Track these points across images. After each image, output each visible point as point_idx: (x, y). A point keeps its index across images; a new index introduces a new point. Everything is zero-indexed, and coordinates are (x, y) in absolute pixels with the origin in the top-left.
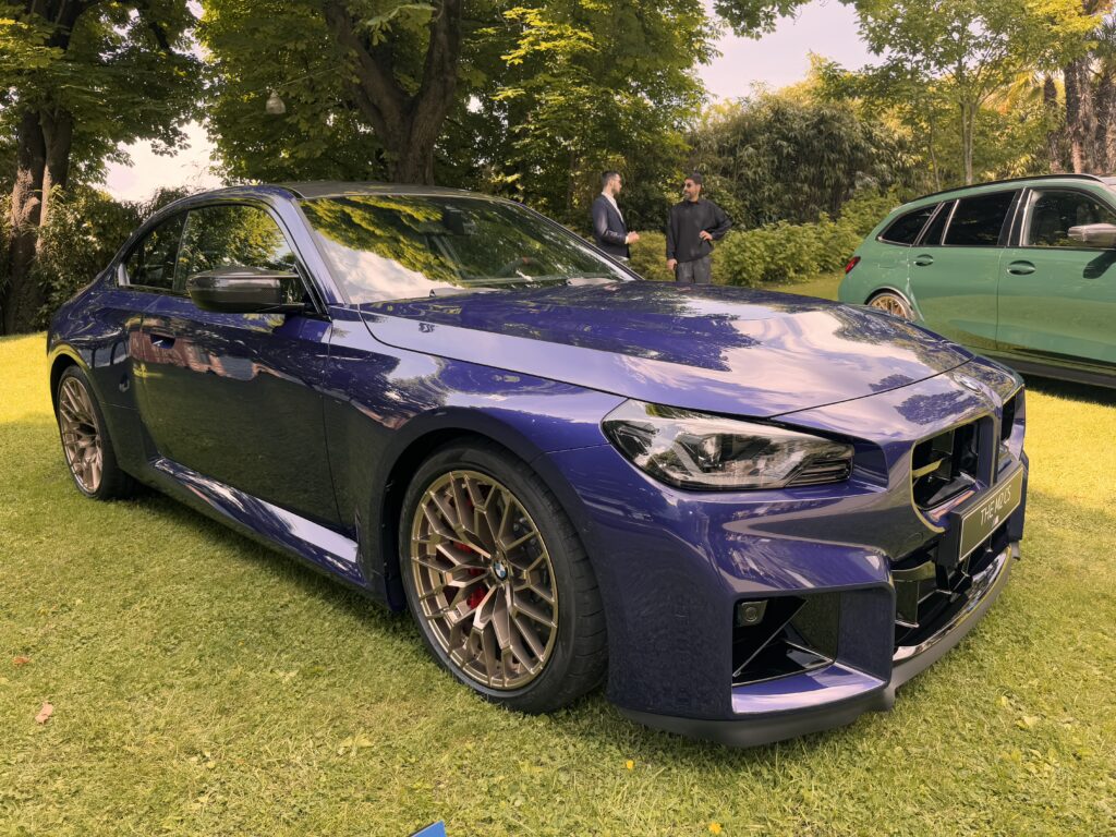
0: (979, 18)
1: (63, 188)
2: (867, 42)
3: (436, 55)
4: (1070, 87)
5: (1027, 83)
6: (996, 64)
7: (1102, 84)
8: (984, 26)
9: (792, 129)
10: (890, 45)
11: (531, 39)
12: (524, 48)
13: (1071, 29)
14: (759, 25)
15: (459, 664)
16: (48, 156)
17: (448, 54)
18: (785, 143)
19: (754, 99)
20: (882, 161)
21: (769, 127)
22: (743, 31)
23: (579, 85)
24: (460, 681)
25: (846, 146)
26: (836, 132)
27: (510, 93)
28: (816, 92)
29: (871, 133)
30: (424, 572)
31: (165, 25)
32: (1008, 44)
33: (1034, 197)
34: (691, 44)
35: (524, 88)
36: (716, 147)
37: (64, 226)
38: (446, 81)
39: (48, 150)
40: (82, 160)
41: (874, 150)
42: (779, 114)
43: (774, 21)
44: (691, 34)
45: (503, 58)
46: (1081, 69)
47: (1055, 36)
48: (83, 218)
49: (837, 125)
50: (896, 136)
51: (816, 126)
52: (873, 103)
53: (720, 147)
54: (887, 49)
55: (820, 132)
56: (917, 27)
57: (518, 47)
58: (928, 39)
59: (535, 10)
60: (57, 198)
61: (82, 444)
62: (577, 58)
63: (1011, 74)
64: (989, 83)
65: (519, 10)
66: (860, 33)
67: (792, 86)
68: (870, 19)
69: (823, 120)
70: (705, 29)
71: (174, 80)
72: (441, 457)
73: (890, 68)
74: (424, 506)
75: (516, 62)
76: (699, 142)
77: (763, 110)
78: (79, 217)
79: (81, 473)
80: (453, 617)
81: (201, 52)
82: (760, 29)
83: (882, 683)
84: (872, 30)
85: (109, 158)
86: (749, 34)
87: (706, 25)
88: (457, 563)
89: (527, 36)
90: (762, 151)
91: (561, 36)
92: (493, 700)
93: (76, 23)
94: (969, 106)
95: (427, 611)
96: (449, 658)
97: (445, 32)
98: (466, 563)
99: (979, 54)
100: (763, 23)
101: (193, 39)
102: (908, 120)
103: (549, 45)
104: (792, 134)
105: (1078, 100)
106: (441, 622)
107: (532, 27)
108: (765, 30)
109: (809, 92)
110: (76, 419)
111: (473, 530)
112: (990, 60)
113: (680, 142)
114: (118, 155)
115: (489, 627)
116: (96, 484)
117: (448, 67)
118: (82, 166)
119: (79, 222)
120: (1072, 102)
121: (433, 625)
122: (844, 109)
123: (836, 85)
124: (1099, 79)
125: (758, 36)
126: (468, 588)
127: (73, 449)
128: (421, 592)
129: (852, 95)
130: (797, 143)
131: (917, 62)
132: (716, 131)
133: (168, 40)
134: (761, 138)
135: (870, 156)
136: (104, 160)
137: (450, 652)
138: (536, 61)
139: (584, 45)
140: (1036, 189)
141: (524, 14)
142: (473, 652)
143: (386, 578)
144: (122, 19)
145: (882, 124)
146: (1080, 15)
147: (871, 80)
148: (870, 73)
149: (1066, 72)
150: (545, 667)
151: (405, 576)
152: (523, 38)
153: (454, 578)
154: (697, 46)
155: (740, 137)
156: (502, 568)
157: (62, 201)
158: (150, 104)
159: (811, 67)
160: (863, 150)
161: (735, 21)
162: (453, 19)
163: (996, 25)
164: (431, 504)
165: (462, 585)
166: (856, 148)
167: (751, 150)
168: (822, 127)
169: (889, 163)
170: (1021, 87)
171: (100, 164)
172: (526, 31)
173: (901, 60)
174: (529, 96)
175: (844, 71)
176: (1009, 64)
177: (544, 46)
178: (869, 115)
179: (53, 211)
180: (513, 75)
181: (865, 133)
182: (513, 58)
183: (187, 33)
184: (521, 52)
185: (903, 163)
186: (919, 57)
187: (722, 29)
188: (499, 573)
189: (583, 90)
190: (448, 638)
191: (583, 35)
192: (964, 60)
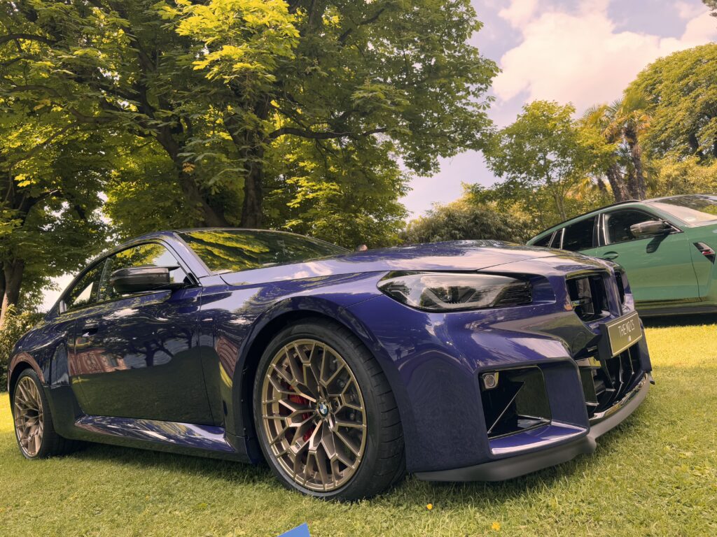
0: (552, 152)
1: (15, 306)
2: (493, 171)
3: (249, 203)
4: (612, 182)
5: (588, 183)
6: (569, 174)
7: (629, 179)
8: (556, 156)
9: (460, 224)
10: (506, 171)
11: (303, 193)
12: (300, 198)
13: (603, 151)
14: (430, 169)
15: (302, 483)
16: (7, 287)
17: (256, 201)
18: (457, 232)
19: (435, 211)
20: (516, 236)
21: (446, 224)
22: (422, 173)
23: (334, 214)
24: (304, 494)
25: (493, 229)
26: (485, 222)
27: (294, 223)
28: (469, 201)
29: (506, 221)
30: (271, 423)
31: (84, 206)
32: (572, 163)
33: (606, 218)
34: (394, 186)
35: (302, 219)
36: (417, 238)
37: (15, 327)
38: (256, 216)
39: (7, 284)
40: (28, 291)
41: (510, 230)
42: (450, 216)
43: (439, 166)
44: (393, 181)
45: (288, 204)
46: (616, 172)
47: (596, 156)
48: (27, 322)
49: (485, 218)
50: (521, 221)
51: (473, 220)
52: (503, 203)
53: (420, 238)
54: (505, 173)
55: (476, 223)
56: (520, 159)
57: (296, 198)
58: (527, 164)
59: (304, 178)
60: (11, 312)
61: (29, 424)
62: (330, 200)
63: (577, 178)
64: (567, 185)
65: (295, 179)
66: (488, 167)
67: (456, 201)
68: (492, 159)
69: (476, 217)
70: (401, 177)
71: (90, 236)
72: (278, 338)
73: (509, 183)
74: (269, 376)
75: (296, 206)
76: (407, 237)
77: (441, 216)
78: (24, 322)
79: (26, 446)
80: (295, 449)
81: (106, 220)
82: (431, 172)
83: (585, 430)
84: (494, 165)
85: (45, 288)
86: (426, 175)
87: (401, 175)
88: (294, 410)
89: (300, 192)
90: (445, 237)
91: (320, 189)
92: (328, 499)
93: (30, 211)
94: (559, 198)
95: (276, 452)
96: (294, 481)
97: (253, 190)
98: (301, 409)
99: (557, 170)
100: (432, 168)
101: (101, 214)
102: (525, 209)
103: (314, 195)
104: (460, 226)
105: (619, 189)
106: (285, 456)
107: (303, 187)
108: (434, 172)
109: (466, 201)
110: (25, 407)
111: (303, 382)
112: (564, 172)
113: (396, 238)
114: (51, 286)
115: (320, 448)
116: (37, 448)
117: (257, 208)
118: (28, 295)
119: (24, 326)
120: (616, 190)
121: (281, 461)
122: (487, 210)
123: (480, 196)
124: (627, 177)
125: (431, 175)
126: (302, 426)
127: (22, 430)
128: (271, 439)
129: (491, 199)
130: (464, 231)
131: (523, 178)
132: (416, 230)
133: (85, 215)
134: (443, 231)
135: (508, 233)
136: (42, 290)
137: (295, 476)
138: (307, 204)
139: (334, 192)
140: (606, 213)
141: (298, 180)
142: (311, 473)
143: (246, 438)
144: (57, 207)
145: (511, 216)
146: (606, 144)
147: (500, 191)
148: (498, 187)
149: (608, 175)
150: (362, 460)
151: (259, 430)
152: (298, 193)
153: (293, 422)
154: (398, 187)
155: (431, 231)
156: (325, 407)
157: (14, 314)
158: (73, 250)
159: (464, 190)
160: (504, 231)
161: (417, 169)
162: (257, 182)
163: (563, 154)
164: (274, 374)
165: (298, 425)
166: (499, 230)
167: (438, 237)
168: (477, 221)
169: (520, 236)
170: (585, 185)
171: (40, 293)
172: (299, 189)
173: (514, 178)
174: (305, 224)
175: (483, 188)
176: (575, 173)
177: (311, 196)
178: (502, 210)
179: (8, 321)
180: (295, 213)
181: (503, 221)
182: (293, 204)
183: (97, 211)
184: (299, 200)
185: (529, 235)
186: (524, 175)
187: (410, 176)
188: (323, 411)
189: (336, 216)
190: (292, 469)
191: (333, 187)
192: (549, 174)
